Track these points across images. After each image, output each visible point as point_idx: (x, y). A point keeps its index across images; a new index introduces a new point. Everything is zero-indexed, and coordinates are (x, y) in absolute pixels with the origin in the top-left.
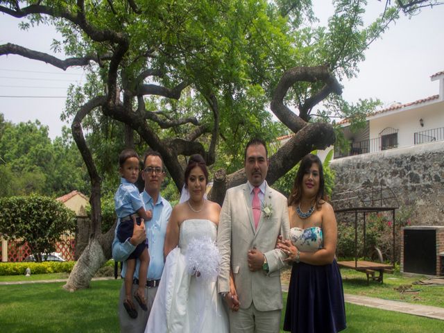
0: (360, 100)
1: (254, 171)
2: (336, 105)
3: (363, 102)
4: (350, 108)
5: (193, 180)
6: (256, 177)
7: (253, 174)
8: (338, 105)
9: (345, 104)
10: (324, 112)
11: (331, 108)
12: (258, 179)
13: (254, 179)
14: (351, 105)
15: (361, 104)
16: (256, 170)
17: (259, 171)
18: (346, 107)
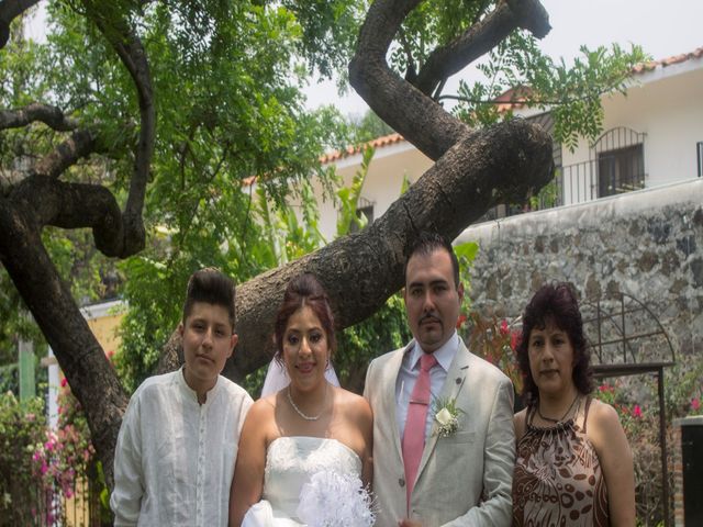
0: (583, 49)
1: (423, 315)
2: (513, 68)
3: (592, 57)
4: (556, 75)
5: (295, 341)
6: (430, 329)
7: (420, 323)
8: (520, 65)
9: (542, 63)
10: (479, 87)
11: (501, 74)
12: (433, 333)
13: (426, 334)
14: (558, 63)
15: (585, 61)
16: (428, 313)
17: (436, 314)
18: (546, 68)
